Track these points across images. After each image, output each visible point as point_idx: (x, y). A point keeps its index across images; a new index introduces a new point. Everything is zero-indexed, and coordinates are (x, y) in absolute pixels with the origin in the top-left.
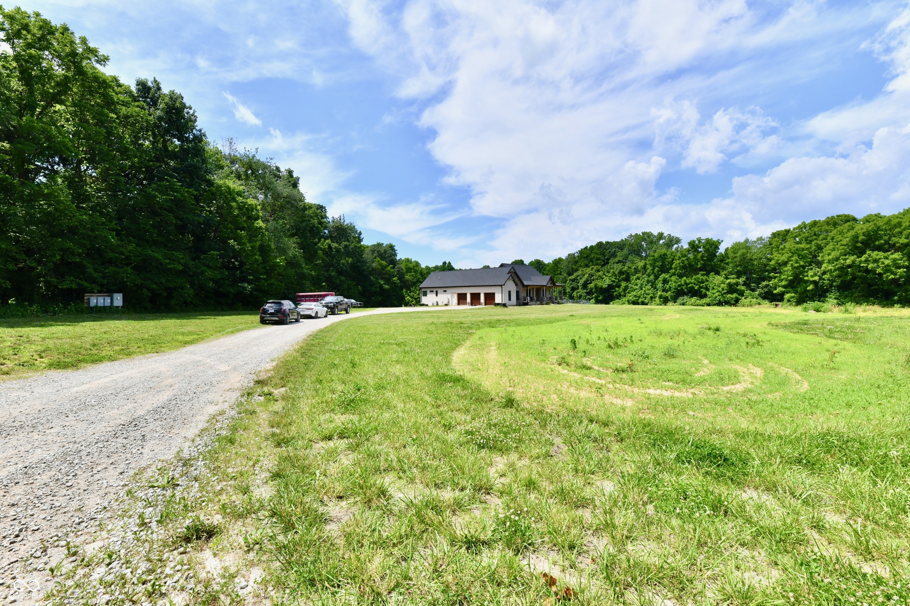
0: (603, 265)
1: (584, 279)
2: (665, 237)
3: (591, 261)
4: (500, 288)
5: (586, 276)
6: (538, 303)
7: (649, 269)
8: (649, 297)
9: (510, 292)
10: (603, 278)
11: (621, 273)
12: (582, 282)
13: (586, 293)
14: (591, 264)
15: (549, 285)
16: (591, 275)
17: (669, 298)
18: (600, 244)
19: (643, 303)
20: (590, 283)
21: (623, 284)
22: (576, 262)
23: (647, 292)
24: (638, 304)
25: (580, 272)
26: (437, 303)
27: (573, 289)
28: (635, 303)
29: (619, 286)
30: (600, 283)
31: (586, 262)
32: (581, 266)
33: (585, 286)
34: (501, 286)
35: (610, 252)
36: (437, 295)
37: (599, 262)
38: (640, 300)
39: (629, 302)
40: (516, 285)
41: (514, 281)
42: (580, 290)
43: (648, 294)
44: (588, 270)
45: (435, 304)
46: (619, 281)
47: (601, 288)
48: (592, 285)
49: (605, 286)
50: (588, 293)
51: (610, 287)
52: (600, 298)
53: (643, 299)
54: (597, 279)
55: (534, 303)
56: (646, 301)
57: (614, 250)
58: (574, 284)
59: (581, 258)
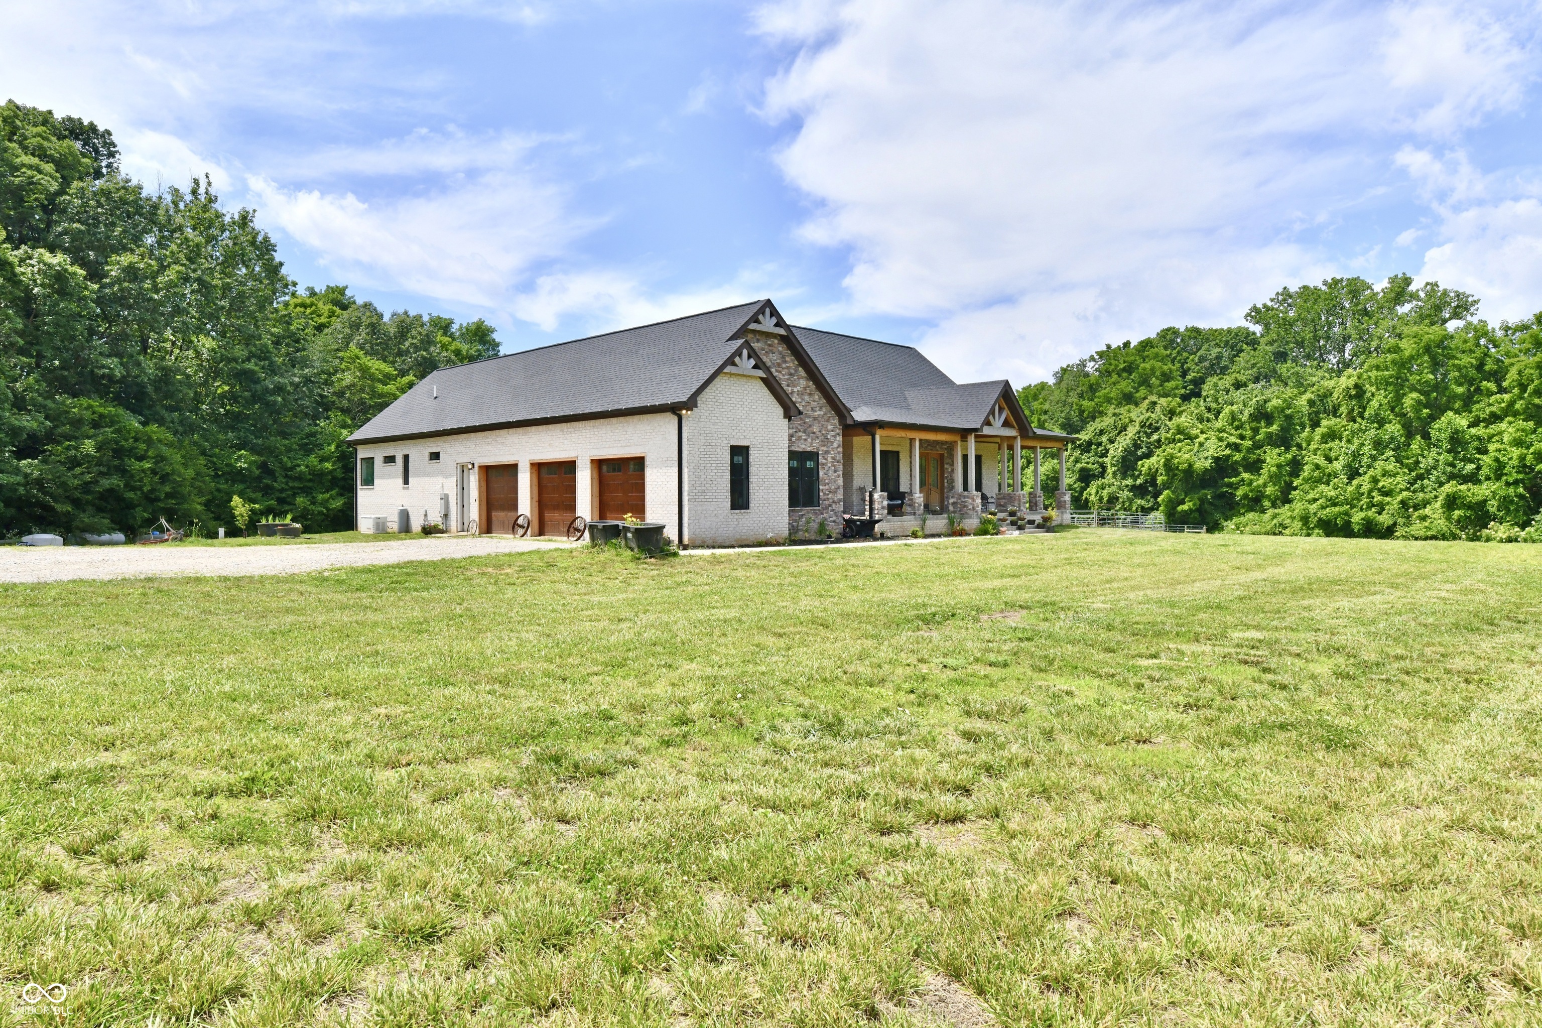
0: (1185, 398)
1: (1124, 441)
2: (1414, 296)
3: (1145, 382)
4: (668, 423)
5: (1132, 431)
6: (938, 523)
7: (1378, 400)
8: (1394, 503)
9: (740, 456)
10: (1191, 438)
11: (1262, 415)
12: (1116, 451)
13: (1133, 488)
14: (1143, 392)
15: (997, 429)
16: (1150, 428)
17: (1493, 506)
18: (1169, 336)
19: (1370, 530)
20: (1148, 456)
21: (1272, 457)
22: (1093, 389)
23: (1384, 483)
24: (1345, 530)
25: (1106, 422)
26: (405, 517)
27: (1086, 477)
28: (1330, 528)
29: (1255, 467)
30: (1183, 455)
31: (1126, 385)
32: (1109, 400)
33: (1127, 465)
34: (674, 409)
35: (1202, 359)
36: (406, 481)
37: (1169, 385)
38: (1357, 517)
39: (1308, 525)
40: (790, 411)
41: (771, 384)
42: (1109, 478)
43: (1387, 493)
44: (1138, 414)
45: (394, 525)
46: (1257, 446)
47: (1189, 471)
48: (1155, 461)
49: (1202, 464)
50: (1139, 491)
51: (1222, 467)
52: (1185, 507)
53: (1372, 513)
54: (1173, 441)
55: (909, 522)
56: (1385, 519)
57: (1215, 351)
58: (1089, 461)
59: (1109, 373)
